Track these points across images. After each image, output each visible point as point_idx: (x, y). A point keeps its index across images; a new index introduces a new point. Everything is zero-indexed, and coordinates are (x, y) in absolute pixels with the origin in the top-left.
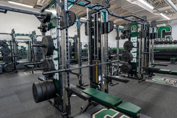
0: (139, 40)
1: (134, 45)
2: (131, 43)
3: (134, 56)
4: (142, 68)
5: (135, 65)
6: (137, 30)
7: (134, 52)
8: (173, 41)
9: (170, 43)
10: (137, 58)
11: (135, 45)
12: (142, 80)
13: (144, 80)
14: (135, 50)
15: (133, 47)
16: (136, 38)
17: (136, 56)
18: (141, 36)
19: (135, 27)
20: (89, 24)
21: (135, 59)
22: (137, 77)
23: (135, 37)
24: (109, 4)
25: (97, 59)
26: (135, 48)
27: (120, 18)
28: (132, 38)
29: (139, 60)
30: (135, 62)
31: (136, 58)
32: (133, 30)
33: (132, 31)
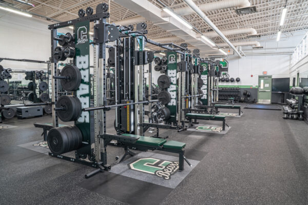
0: (179, 75)
1: (172, 81)
2: (169, 78)
3: (172, 97)
4: (183, 110)
5: (174, 110)
6: (176, 61)
7: (173, 91)
8: (230, 78)
9: (227, 81)
10: (177, 99)
11: (174, 80)
12: (182, 129)
13: (186, 129)
14: (173, 87)
15: (172, 84)
16: (175, 71)
17: (175, 97)
18: (181, 70)
19: (173, 57)
20: (117, 50)
21: (175, 101)
22: (176, 125)
23: (173, 69)
24: (146, 29)
25: (128, 99)
26: (174, 84)
27: (158, 45)
28: (169, 71)
29: (179, 102)
30: (175, 104)
31: (175, 99)
32: (170, 60)
33: (170, 62)
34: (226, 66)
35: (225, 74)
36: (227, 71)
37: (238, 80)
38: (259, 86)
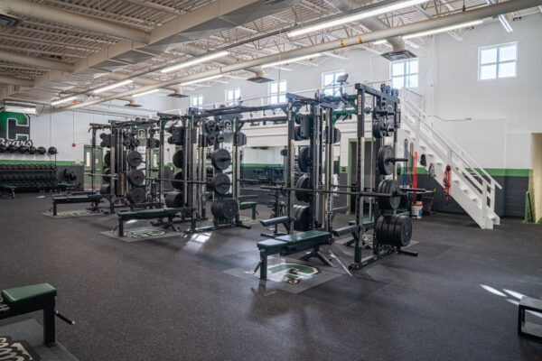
34: (26, 124)
35: (24, 139)
36: (28, 133)
37: (52, 151)
38: (85, 162)
